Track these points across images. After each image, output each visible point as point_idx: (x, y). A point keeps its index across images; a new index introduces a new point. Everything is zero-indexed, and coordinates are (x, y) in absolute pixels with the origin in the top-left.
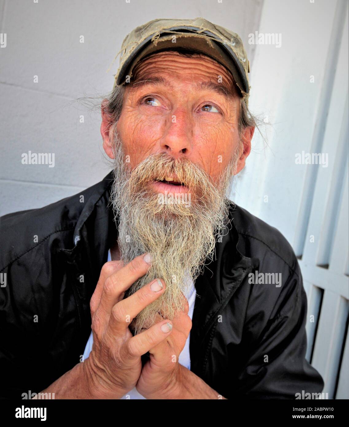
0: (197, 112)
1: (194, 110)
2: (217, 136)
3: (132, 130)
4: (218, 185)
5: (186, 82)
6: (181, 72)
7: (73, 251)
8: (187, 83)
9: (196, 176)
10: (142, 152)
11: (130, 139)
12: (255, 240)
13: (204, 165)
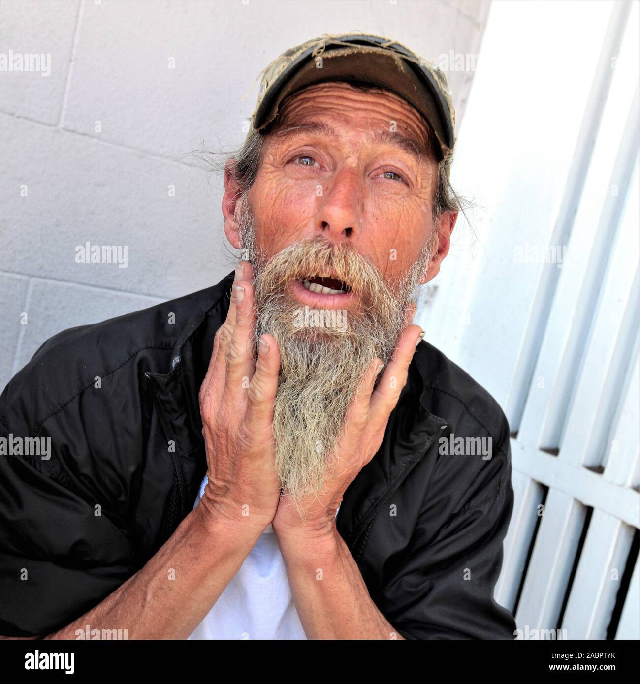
0: (372, 178)
1: (367, 174)
2: (401, 215)
3: (272, 200)
4: (396, 290)
5: (358, 129)
6: (352, 115)
7: (169, 377)
8: (360, 131)
9: (364, 274)
10: (285, 234)
11: (268, 213)
12: (447, 395)
13: (377, 258)
